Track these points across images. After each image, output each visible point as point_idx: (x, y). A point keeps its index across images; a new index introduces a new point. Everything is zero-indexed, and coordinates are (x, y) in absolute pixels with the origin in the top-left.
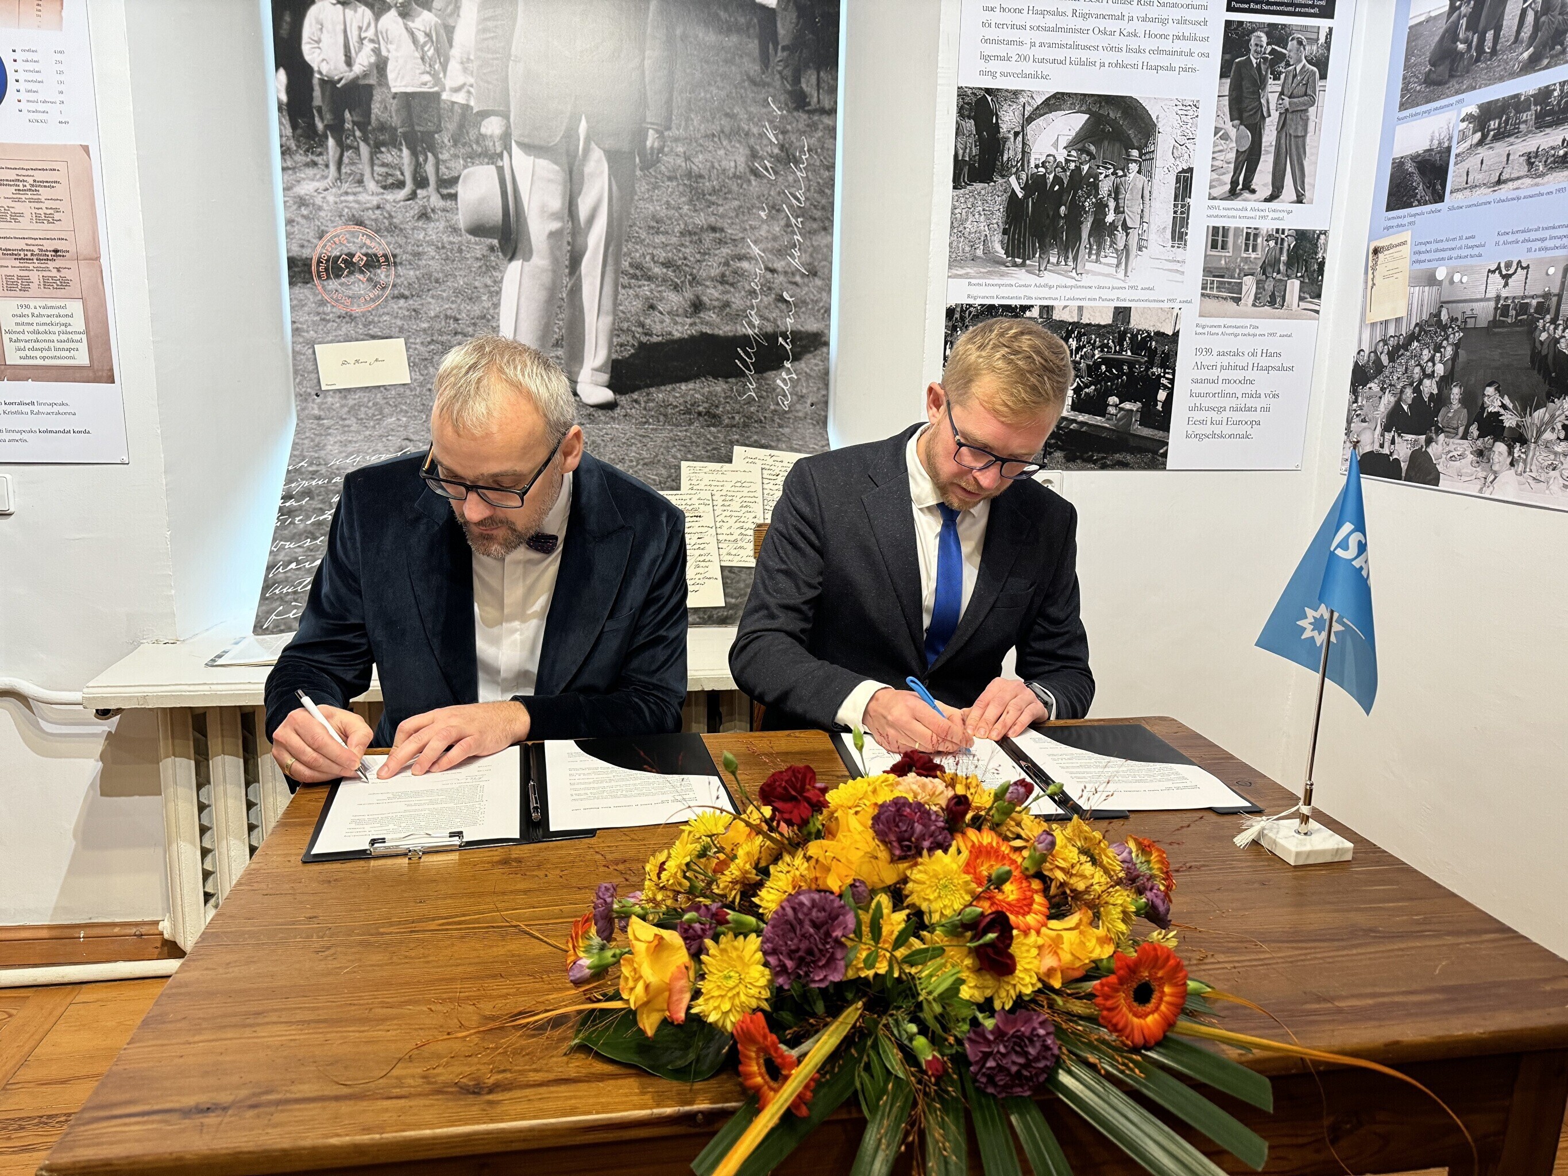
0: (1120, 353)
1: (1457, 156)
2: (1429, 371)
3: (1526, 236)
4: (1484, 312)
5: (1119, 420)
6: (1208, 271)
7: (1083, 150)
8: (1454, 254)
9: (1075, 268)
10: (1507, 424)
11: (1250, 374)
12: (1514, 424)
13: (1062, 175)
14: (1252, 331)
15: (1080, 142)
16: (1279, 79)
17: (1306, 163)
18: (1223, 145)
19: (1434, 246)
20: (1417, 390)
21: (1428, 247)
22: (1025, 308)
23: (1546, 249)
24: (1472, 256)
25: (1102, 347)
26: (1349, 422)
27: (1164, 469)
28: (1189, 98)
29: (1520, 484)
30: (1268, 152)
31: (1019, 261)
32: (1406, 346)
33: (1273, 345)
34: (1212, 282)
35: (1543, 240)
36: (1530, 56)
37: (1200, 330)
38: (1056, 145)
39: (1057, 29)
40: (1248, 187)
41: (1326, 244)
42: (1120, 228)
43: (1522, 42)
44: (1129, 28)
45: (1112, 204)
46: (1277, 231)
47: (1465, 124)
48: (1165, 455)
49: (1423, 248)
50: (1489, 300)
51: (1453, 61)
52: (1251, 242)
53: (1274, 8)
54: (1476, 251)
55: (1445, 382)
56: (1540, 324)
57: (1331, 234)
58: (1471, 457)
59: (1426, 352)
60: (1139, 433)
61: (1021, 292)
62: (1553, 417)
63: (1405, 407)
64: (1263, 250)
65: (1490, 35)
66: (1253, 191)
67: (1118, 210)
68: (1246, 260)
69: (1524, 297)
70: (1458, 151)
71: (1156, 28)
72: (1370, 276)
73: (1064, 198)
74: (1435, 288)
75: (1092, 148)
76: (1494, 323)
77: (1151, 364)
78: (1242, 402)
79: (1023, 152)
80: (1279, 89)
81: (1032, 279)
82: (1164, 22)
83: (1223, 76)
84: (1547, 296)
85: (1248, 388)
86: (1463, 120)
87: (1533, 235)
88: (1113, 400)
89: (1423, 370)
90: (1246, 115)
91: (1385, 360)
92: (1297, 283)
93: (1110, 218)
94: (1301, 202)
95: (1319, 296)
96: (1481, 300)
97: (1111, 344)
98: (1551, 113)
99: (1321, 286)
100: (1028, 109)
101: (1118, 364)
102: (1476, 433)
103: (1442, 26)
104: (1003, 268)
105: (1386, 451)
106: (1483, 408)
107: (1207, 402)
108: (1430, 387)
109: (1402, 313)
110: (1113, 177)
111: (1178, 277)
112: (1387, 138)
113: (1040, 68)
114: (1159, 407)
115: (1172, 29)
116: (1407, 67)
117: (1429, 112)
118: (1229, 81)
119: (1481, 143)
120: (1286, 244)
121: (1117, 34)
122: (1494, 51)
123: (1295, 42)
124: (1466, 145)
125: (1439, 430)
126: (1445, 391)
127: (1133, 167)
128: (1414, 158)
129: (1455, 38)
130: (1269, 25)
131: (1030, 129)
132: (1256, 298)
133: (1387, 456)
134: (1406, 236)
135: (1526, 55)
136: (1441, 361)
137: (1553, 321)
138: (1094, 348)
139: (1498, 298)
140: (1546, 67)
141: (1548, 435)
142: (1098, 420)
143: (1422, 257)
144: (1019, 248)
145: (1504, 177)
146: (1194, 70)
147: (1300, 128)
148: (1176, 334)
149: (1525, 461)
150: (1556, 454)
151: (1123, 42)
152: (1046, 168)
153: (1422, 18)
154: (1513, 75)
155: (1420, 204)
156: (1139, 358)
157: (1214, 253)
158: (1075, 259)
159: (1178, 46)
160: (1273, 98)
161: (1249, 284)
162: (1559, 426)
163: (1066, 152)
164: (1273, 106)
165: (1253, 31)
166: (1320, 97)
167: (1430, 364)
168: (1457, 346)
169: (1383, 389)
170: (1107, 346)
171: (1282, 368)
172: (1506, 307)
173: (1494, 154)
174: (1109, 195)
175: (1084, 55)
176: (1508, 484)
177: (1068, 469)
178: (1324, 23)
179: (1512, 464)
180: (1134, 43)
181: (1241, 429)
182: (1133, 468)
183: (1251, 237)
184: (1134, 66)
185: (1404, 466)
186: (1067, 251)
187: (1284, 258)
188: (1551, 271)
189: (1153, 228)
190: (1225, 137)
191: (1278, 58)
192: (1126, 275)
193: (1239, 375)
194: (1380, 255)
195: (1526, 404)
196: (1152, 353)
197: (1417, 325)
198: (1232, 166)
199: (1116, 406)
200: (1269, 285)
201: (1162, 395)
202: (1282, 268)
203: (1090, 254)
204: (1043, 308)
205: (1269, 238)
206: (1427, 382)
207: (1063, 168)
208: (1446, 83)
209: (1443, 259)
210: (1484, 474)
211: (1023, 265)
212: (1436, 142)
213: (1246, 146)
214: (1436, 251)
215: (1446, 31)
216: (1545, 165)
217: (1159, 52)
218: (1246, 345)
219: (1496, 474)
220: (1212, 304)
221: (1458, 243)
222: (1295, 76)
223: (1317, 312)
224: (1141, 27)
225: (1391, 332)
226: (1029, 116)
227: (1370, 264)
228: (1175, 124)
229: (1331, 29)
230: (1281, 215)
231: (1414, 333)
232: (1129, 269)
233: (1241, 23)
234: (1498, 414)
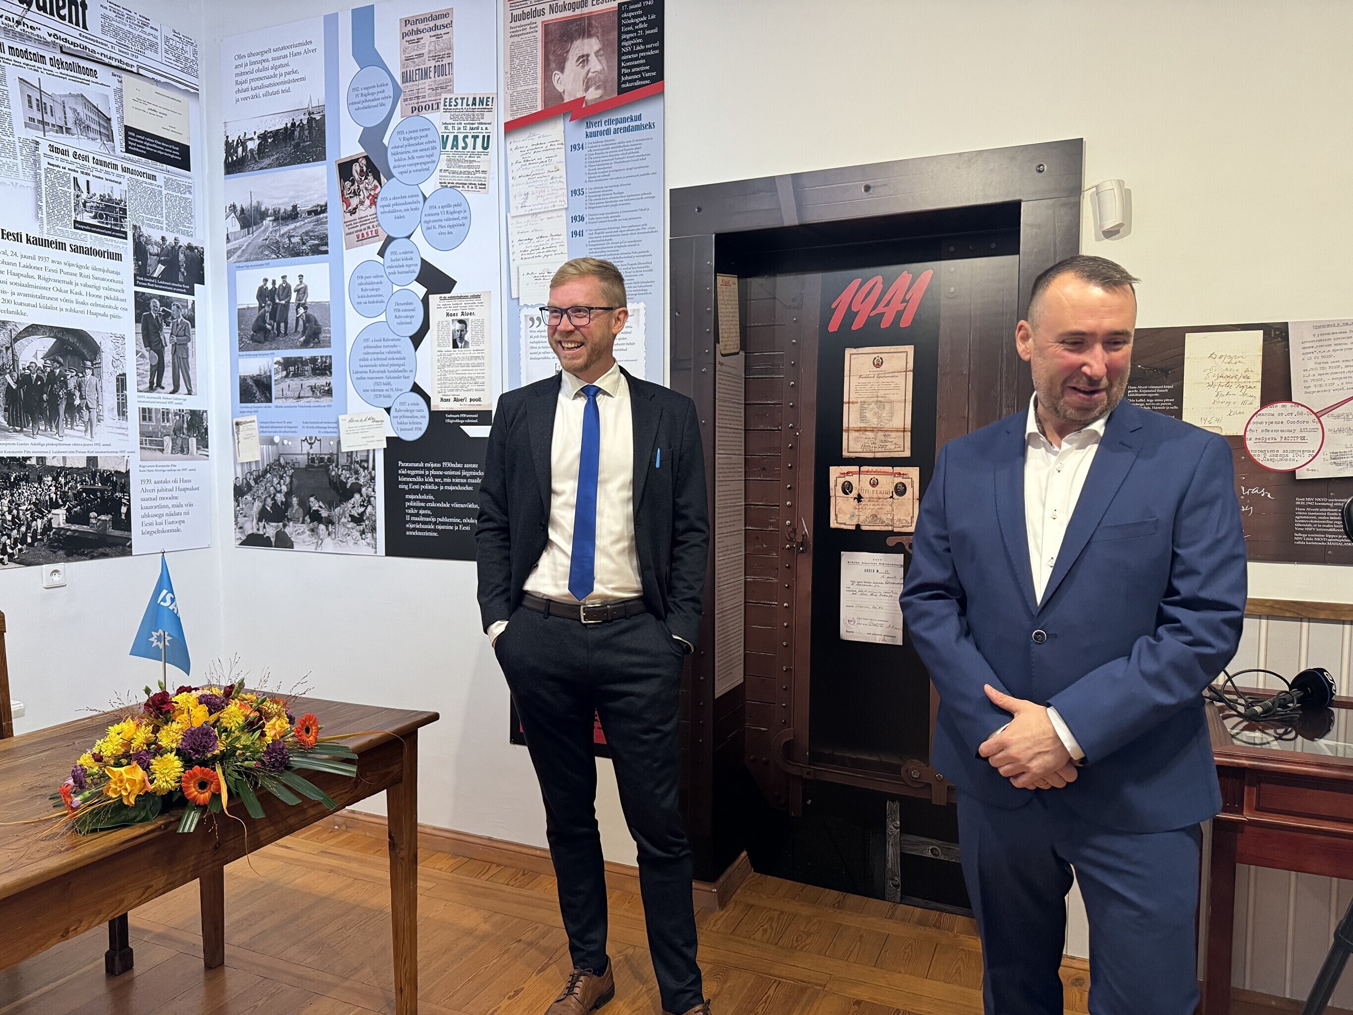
0: (94, 485)
1: (275, 381)
2: (278, 489)
3: (317, 425)
4: (303, 460)
5: (100, 526)
6: (142, 434)
7: (55, 360)
8: (282, 430)
9: (58, 433)
10: (323, 515)
11: (175, 494)
12: (327, 515)
13: (42, 375)
14: (173, 468)
15: (50, 355)
16: (169, 326)
17: (190, 373)
18: (142, 361)
19: (271, 425)
20: (273, 499)
21: (268, 425)
22: (26, 459)
23: (328, 432)
24: (292, 432)
25: (82, 482)
26: (236, 517)
27: (131, 555)
28: (119, 333)
29: (335, 544)
30: (168, 366)
31: (18, 428)
32: (264, 475)
33: (186, 476)
34: (146, 440)
35: (325, 428)
36: (304, 340)
37: (142, 469)
38: (35, 356)
39: (28, 286)
40: (159, 385)
41: (207, 418)
42: (84, 408)
43: (299, 333)
44: (77, 289)
45: (77, 394)
46: (180, 410)
47: (276, 366)
48: (130, 546)
49: (264, 425)
50: (304, 454)
51: (265, 333)
52: (165, 417)
53: (161, 287)
54: (293, 430)
55: (288, 495)
56: (331, 467)
57: (208, 412)
58: (308, 533)
59: (275, 479)
60: (112, 534)
61: (23, 448)
62: (344, 511)
63: (269, 509)
64: (173, 421)
65: (282, 325)
66: (163, 388)
67: (81, 397)
68: (164, 427)
69: (321, 454)
70: (276, 378)
71: (93, 291)
72: (236, 437)
73: (45, 389)
74: (275, 447)
75: (61, 359)
76: (308, 466)
77: (114, 490)
78: (172, 510)
79: (13, 360)
80: (170, 331)
81: (29, 440)
82: (98, 288)
83: (137, 322)
84: (331, 454)
85: (175, 502)
86: (275, 363)
87: (320, 425)
88: (93, 514)
89: (275, 489)
90: (153, 345)
91: (252, 483)
92: (194, 440)
93: (77, 402)
94: (190, 394)
95: (207, 447)
96: (298, 454)
97: (87, 479)
98: (318, 369)
99: (207, 441)
100: (14, 334)
101: (94, 491)
102: (309, 521)
103: (256, 314)
104: (7, 433)
105: (261, 532)
106: (310, 508)
107: (151, 512)
108: (280, 498)
109: (258, 458)
110: (76, 377)
111: (126, 438)
112: (234, 366)
113: (19, 308)
114: (123, 517)
115: (103, 293)
116: (239, 329)
117: (256, 355)
118: (141, 325)
119: (287, 376)
120: (185, 418)
121: (69, 292)
122: (286, 334)
123: (175, 306)
124: (279, 376)
125: (289, 520)
126: (289, 500)
127: (89, 372)
128: (252, 378)
129: (265, 322)
130: (160, 296)
131: (17, 346)
132: (173, 449)
133: (262, 535)
134: (254, 418)
135: (302, 339)
136: (284, 484)
137: (337, 466)
138: (76, 482)
139: (308, 454)
140: (312, 347)
141: (343, 520)
142: (85, 528)
143: (265, 430)
144: (17, 420)
145: (301, 395)
146: (119, 317)
147: (184, 354)
148: (128, 472)
149: (335, 533)
150: (348, 528)
151: (73, 297)
152: (30, 370)
153: (245, 307)
154: (297, 347)
155: (259, 402)
156: (107, 488)
157: (144, 423)
158: (57, 427)
159: (108, 302)
160: (167, 336)
161: (168, 441)
162: (347, 515)
163: (43, 361)
164: (168, 341)
165: (151, 298)
166: (192, 337)
167: (278, 486)
168: (291, 477)
169: (254, 499)
170: (85, 480)
171: (192, 489)
172: (313, 460)
173: (295, 383)
174: (75, 388)
175: (49, 303)
176: (329, 544)
177: (68, 561)
178: (189, 298)
179: (329, 534)
180: (80, 299)
181: (174, 527)
182: (111, 557)
183: (165, 414)
184: (82, 312)
185: (273, 540)
186: (51, 423)
187: (185, 426)
188: (332, 443)
189: (106, 408)
190: (143, 356)
191: (167, 315)
192: (92, 437)
193: (169, 494)
194: (240, 426)
195: (331, 506)
196: (114, 484)
197: (268, 465)
198: (149, 373)
199: (96, 518)
200: (179, 442)
201: (124, 509)
202: (185, 431)
203: (66, 423)
204: (38, 458)
205: (176, 414)
206: (278, 495)
207: (42, 371)
208: (263, 343)
209: (276, 432)
210: (316, 541)
211: (21, 431)
212: (262, 372)
213: (155, 362)
214: (272, 427)
215: (259, 317)
216: (320, 393)
217: (97, 305)
218: (170, 476)
219: (322, 539)
220: (148, 453)
221: (284, 425)
222: (178, 325)
223: (208, 456)
224: (84, 290)
225: (254, 468)
226: (15, 338)
227: (235, 430)
228: (112, 347)
229: (194, 301)
230: (180, 401)
231: (266, 469)
232: (94, 433)
233: (144, 293)
234: (318, 511)
